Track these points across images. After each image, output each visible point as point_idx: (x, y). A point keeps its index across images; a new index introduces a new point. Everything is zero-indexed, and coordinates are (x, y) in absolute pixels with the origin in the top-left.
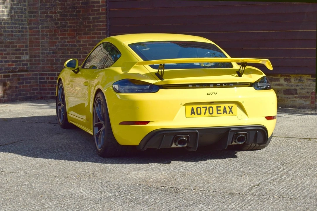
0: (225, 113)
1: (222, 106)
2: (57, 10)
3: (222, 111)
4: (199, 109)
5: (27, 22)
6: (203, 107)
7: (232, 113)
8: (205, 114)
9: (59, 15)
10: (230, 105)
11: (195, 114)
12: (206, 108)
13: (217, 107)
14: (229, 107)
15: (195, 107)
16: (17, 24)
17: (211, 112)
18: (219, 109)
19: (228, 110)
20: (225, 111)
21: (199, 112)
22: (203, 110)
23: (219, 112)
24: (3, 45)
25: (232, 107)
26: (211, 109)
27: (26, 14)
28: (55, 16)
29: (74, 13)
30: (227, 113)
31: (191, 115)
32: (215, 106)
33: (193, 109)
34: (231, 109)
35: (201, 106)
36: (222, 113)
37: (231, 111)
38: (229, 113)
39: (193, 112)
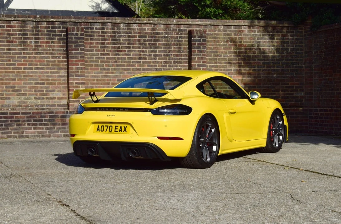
0: (120, 131)
1: (119, 125)
2: (323, 49)
3: (118, 130)
4: (103, 127)
5: (303, 62)
6: (106, 126)
7: (126, 132)
8: (106, 131)
9: (324, 54)
10: (125, 125)
11: (99, 131)
12: (108, 126)
13: (116, 126)
14: (124, 127)
15: (100, 125)
16: (290, 64)
17: (111, 130)
18: (116, 128)
19: (123, 129)
20: (121, 130)
21: (102, 130)
22: (105, 128)
23: (116, 130)
24: (271, 83)
25: (127, 127)
26: (111, 127)
27: (303, 54)
28: (321, 55)
29: (332, 52)
30: (122, 132)
31: (97, 131)
32: (114, 126)
33: (99, 126)
34: (125, 128)
35: (104, 125)
36: (118, 131)
37: (125, 130)
38: (124, 132)
39: (98, 130)
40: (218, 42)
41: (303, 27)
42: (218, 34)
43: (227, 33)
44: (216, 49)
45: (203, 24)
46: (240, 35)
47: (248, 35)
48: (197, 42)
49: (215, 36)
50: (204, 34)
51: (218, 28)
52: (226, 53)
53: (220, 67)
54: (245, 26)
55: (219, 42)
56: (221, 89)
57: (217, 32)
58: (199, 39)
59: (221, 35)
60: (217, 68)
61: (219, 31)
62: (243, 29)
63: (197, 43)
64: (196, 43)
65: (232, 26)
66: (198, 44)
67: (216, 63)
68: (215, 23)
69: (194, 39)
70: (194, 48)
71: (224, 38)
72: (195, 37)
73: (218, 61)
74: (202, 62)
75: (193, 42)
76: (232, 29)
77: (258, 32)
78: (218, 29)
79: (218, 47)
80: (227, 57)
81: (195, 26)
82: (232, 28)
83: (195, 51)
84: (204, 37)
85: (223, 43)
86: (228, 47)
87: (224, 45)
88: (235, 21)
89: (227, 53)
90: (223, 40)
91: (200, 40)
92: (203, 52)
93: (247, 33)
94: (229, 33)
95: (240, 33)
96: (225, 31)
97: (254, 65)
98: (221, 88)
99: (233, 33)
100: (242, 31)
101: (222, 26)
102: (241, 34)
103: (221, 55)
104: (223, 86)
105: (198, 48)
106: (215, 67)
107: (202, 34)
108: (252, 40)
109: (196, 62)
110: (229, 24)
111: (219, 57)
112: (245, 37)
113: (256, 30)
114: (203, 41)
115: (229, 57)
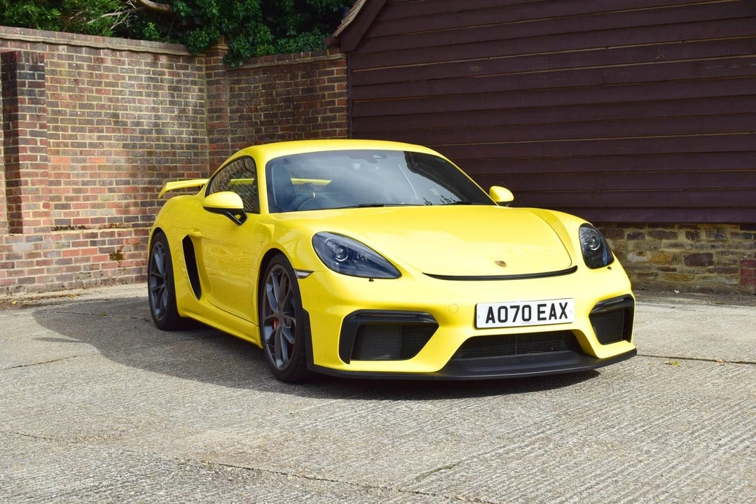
2: (260, 105)
5: (205, 130)
9: (262, 113)
16: (184, 133)
24: (155, 172)
27: (203, 114)
28: (255, 115)
29: (290, 110)
40: (58, 81)
41: (203, 60)
42: (58, 65)
43: (74, 62)
44: (56, 98)
45: (31, 40)
46: (98, 68)
47: (111, 70)
48: (27, 79)
49: (53, 68)
50: (41, 62)
51: (58, 50)
52: (74, 107)
53: (64, 137)
54: (106, 50)
55: (60, 83)
56: (69, 186)
57: (55, 60)
58: (32, 72)
59: (62, 66)
60: (58, 141)
61: (60, 57)
62: (102, 56)
63: (27, 81)
64: (25, 82)
65: (84, 49)
66: (31, 85)
67: (56, 128)
68: (52, 40)
69: (22, 72)
70: (22, 94)
71: (69, 74)
72: (23, 67)
73: (59, 124)
74: (38, 126)
75: (20, 78)
76: (84, 55)
77: (129, 64)
78: (56, 53)
79: (59, 92)
80: (77, 115)
81: (13, 43)
82: (84, 53)
83: (24, 100)
84: (41, 69)
85: (67, 85)
86: (77, 93)
87: (70, 89)
88: (89, 37)
89: (76, 108)
90: (67, 78)
91: (32, 76)
92: (40, 104)
93: (109, 64)
94: (79, 63)
95: (97, 64)
96: (70, 58)
97: (126, 135)
98: (69, 184)
99: (85, 64)
100: (102, 60)
101: (65, 47)
102: (100, 67)
103: (65, 111)
104: (72, 179)
105: (30, 93)
106: (55, 139)
107: (37, 63)
108: (119, 80)
109: (28, 125)
110: (78, 42)
111: (62, 115)
112: (106, 73)
113: (126, 59)
114: (39, 79)
115: (80, 116)
